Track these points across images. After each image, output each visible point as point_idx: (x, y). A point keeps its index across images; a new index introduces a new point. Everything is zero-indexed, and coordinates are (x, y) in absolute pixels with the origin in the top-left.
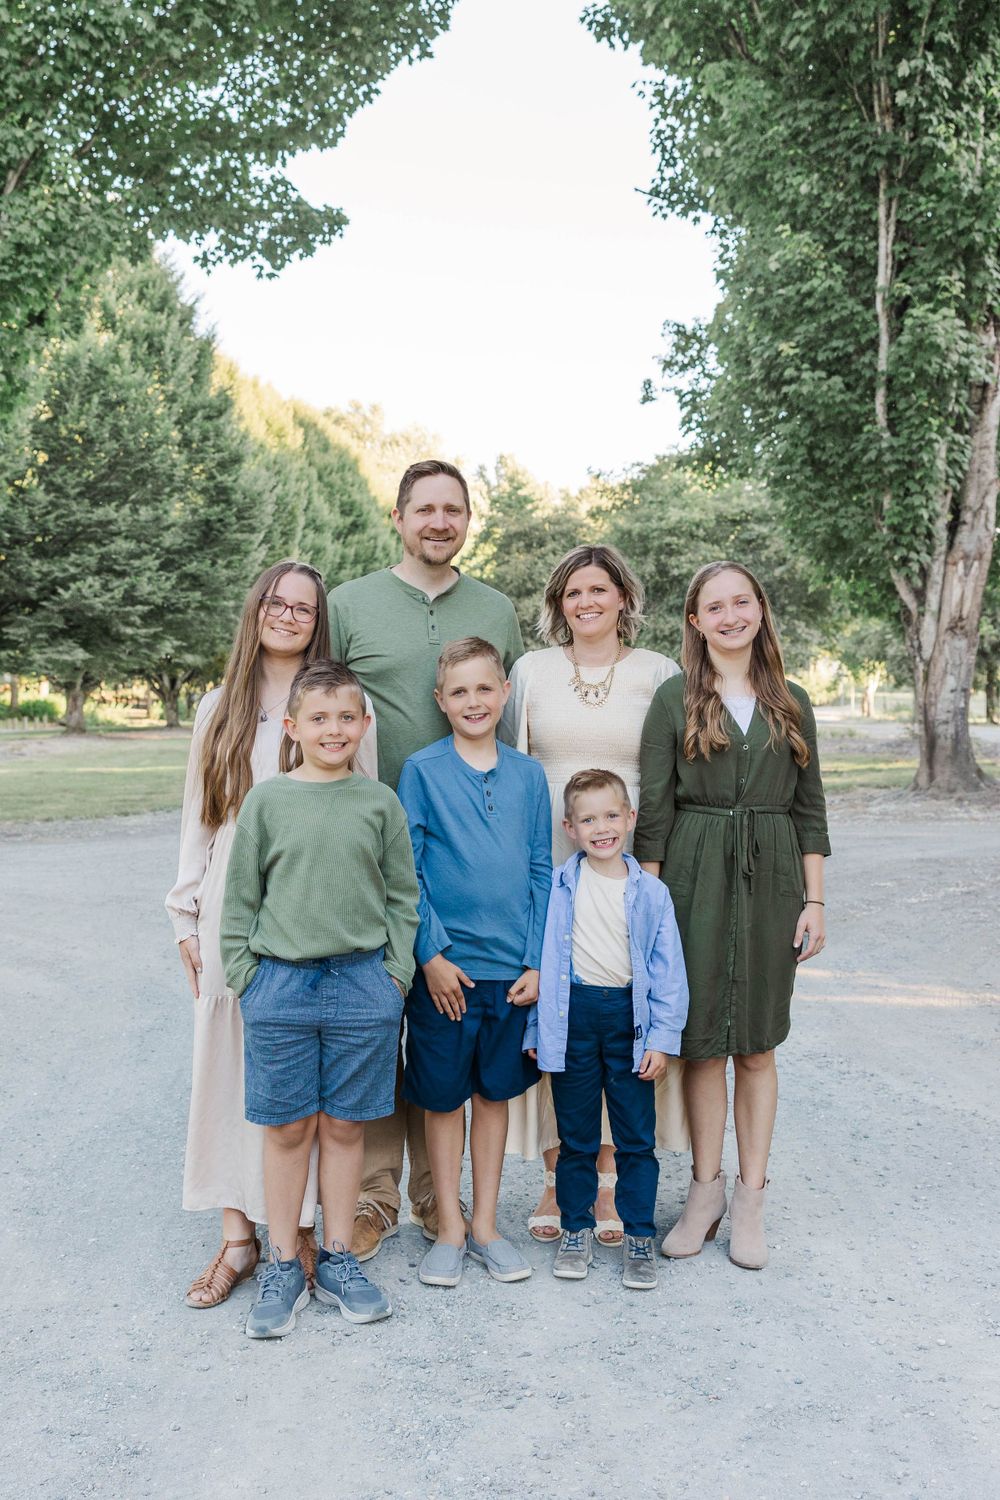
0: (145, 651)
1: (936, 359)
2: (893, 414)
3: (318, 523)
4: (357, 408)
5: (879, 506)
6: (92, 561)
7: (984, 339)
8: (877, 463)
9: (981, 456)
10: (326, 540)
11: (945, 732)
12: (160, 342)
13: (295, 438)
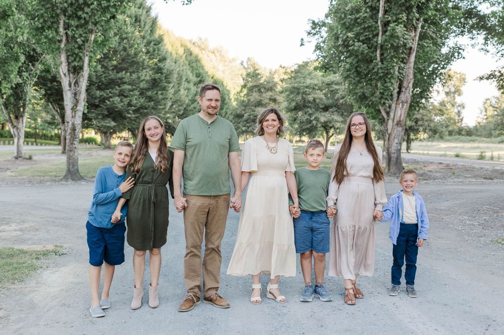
0: (133, 122)
1: (397, 41)
2: (382, 57)
3: (189, 80)
4: (201, 39)
5: (377, 86)
6: (117, 92)
7: (411, 34)
8: (377, 73)
9: (409, 71)
10: (191, 86)
11: (394, 156)
12: (140, 18)
13: (181, 51)
